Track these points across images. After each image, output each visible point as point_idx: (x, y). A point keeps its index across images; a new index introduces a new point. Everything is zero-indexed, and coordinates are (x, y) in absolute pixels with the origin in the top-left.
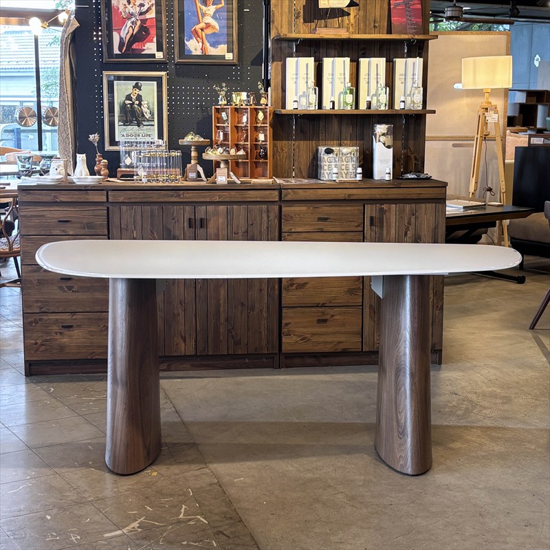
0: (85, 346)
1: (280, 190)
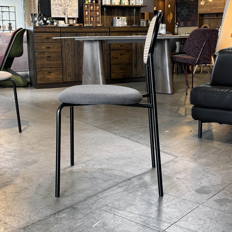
0: (55, 79)
1: (109, 28)
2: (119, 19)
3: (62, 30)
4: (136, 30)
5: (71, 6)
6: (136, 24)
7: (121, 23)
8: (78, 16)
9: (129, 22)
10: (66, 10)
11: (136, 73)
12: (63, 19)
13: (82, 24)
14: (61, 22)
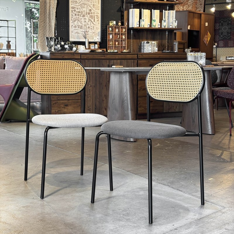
1: (137, 55)
2: (148, 44)
3: (83, 56)
4: (168, 57)
5: (92, 28)
6: (168, 50)
7: (151, 48)
8: (100, 39)
9: (161, 47)
10: (87, 33)
11: (168, 107)
12: (83, 43)
13: (105, 50)
14: (81, 48)
